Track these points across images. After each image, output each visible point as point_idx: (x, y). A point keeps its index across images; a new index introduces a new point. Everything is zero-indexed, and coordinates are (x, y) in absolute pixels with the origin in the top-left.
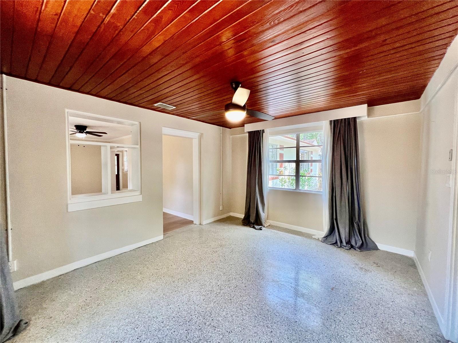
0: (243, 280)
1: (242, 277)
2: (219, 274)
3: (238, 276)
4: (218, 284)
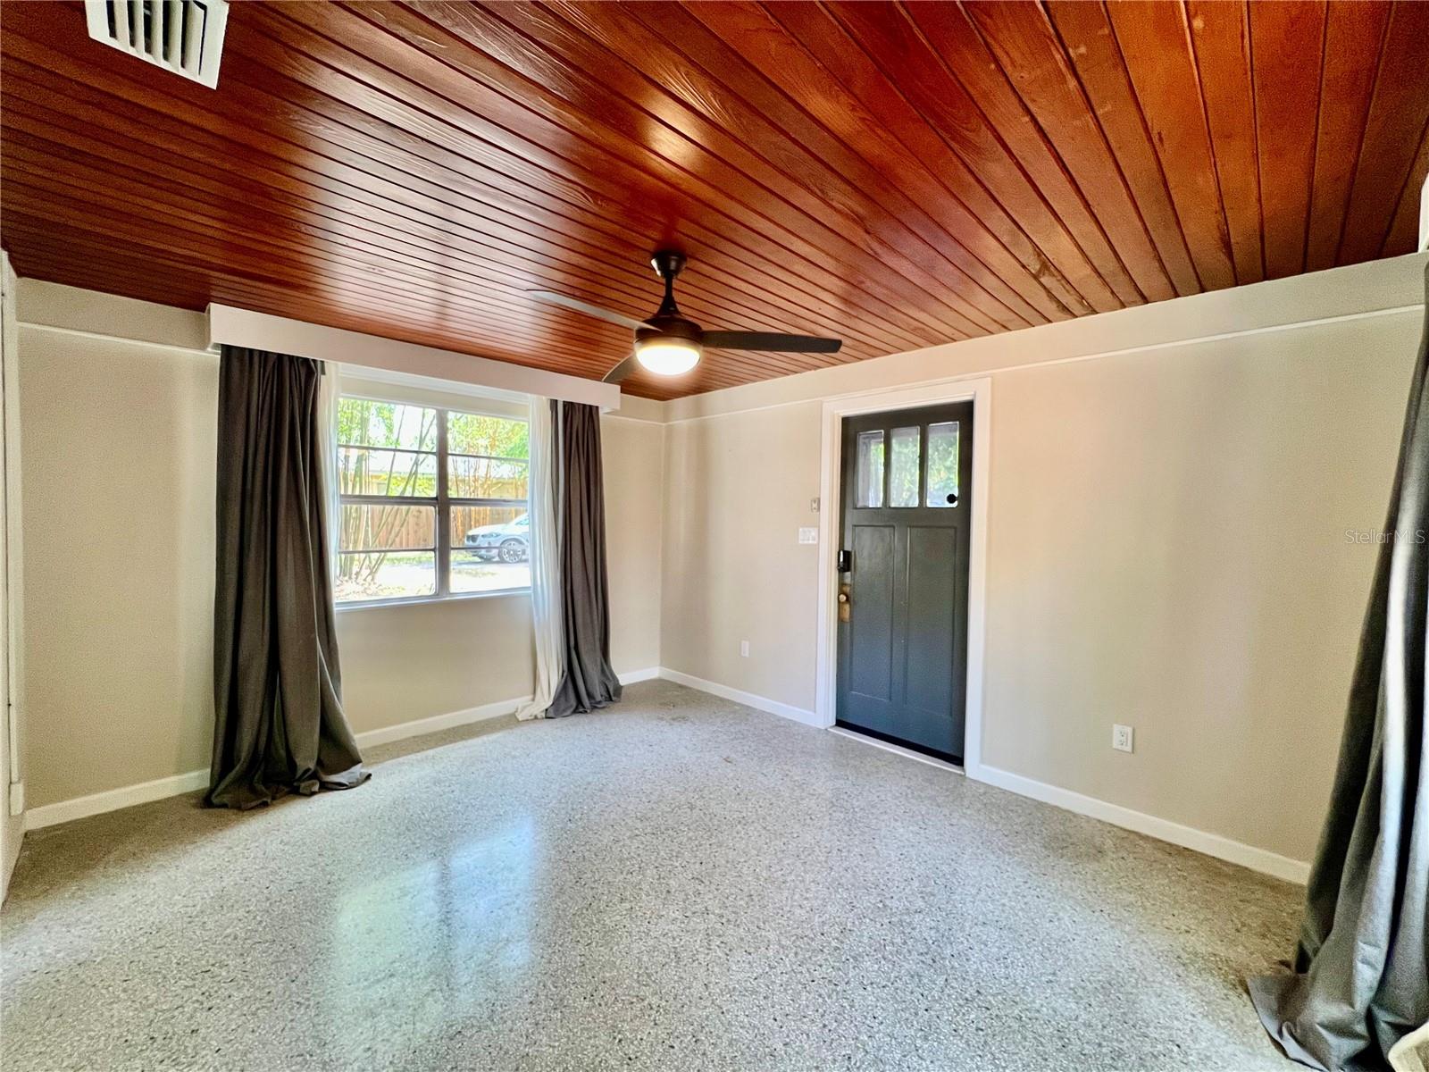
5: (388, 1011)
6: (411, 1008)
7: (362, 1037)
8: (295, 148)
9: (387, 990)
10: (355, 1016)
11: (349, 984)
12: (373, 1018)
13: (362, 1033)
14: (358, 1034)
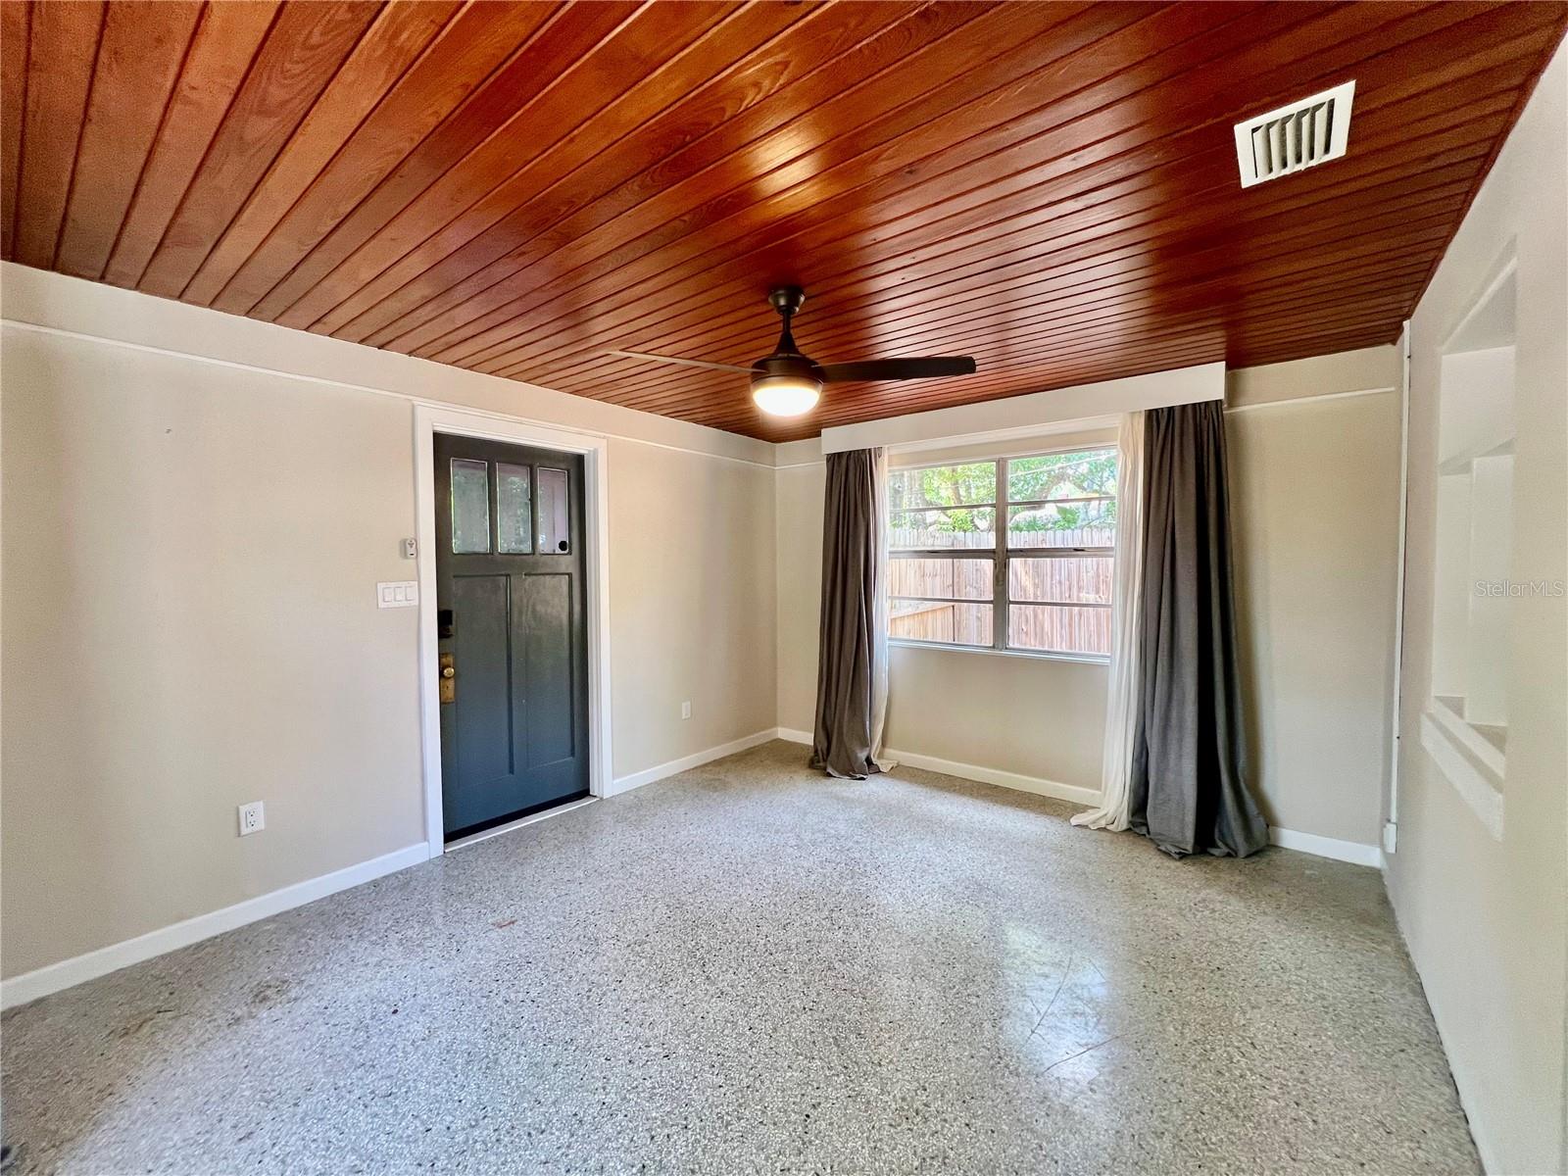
0: (765, 945)
1: (767, 954)
2: (848, 964)
3: (780, 957)
4: (841, 931)
5: (1054, 1099)
6: (1038, 1080)
7: (1088, 1103)
8: (1126, 126)
9: (1037, 1117)
10: (1078, 1126)
11: (1056, 1162)
12: (1068, 1107)
13: (1086, 1107)
14: (1089, 1110)
